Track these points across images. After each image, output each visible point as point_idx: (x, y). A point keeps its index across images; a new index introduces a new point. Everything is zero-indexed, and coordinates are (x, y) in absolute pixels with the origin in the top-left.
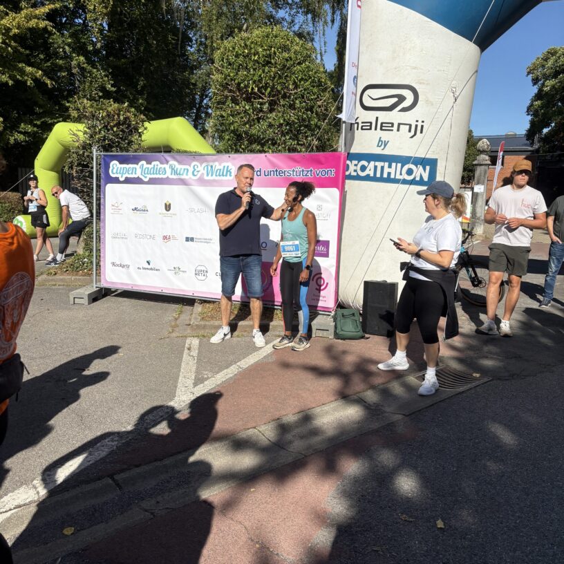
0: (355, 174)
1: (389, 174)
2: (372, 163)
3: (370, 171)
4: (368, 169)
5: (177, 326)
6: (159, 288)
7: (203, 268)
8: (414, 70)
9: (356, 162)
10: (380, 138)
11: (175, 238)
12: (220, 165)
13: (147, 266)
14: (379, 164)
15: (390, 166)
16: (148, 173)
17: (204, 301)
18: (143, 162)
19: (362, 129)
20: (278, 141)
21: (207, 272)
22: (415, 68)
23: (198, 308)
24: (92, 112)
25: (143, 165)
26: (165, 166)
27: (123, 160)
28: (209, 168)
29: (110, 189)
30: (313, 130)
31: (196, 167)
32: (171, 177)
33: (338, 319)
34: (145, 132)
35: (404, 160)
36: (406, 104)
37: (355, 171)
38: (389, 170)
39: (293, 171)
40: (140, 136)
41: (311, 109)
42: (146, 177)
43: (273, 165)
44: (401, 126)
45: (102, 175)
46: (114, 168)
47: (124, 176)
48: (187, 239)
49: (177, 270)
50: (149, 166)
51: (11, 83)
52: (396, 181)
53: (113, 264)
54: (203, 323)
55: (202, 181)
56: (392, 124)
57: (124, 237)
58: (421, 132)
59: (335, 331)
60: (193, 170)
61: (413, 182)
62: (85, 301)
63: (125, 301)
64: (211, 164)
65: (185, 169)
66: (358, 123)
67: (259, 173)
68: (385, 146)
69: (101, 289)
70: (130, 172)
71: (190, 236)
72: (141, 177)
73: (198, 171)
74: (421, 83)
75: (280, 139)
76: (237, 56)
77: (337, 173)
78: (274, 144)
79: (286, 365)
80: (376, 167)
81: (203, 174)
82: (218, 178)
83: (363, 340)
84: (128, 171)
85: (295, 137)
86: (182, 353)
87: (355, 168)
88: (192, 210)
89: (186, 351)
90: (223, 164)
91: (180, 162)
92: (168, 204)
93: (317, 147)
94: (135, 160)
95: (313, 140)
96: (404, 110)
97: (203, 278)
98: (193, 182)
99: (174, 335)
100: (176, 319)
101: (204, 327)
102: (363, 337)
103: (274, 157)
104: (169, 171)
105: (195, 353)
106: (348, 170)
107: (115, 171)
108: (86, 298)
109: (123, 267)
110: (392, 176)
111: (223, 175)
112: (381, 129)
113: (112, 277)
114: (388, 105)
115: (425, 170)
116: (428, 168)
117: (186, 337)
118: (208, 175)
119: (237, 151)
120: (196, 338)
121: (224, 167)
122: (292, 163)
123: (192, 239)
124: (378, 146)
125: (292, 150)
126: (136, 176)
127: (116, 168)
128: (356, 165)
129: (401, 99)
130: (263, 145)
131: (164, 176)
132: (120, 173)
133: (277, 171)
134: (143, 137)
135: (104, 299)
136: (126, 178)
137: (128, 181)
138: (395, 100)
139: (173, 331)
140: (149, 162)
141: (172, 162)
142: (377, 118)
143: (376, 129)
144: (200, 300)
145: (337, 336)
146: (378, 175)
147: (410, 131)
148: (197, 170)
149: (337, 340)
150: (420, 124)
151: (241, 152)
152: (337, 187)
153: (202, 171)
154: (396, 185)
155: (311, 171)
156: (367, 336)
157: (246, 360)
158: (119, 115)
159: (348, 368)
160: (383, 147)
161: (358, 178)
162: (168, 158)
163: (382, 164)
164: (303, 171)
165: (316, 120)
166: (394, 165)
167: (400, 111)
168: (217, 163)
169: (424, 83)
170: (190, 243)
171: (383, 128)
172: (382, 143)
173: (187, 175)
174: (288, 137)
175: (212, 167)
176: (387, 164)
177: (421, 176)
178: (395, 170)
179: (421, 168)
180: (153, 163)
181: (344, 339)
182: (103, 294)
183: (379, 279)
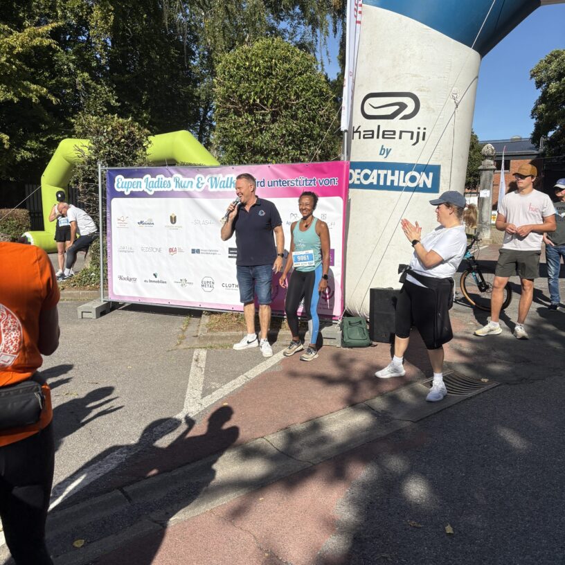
0: (358, 182)
1: (392, 181)
2: (375, 172)
3: (373, 180)
4: (371, 177)
5: (184, 338)
6: (166, 300)
7: (209, 280)
8: (414, 78)
9: (359, 171)
10: (383, 146)
11: (181, 251)
12: (224, 177)
13: (153, 278)
14: (383, 172)
15: (393, 174)
16: (152, 187)
17: (211, 313)
18: (148, 176)
19: (364, 138)
20: (281, 152)
21: (213, 283)
22: (416, 76)
23: (205, 319)
24: (96, 127)
25: (147, 178)
26: (170, 179)
27: (128, 175)
28: (213, 180)
29: (116, 203)
30: (316, 140)
31: (200, 179)
32: (175, 190)
33: (345, 327)
34: (149, 146)
35: (406, 168)
36: (407, 112)
37: (359, 179)
38: (393, 178)
39: (297, 181)
40: (145, 150)
41: (313, 119)
42: (151, 191)
43: (277, 175)
44: (403, 133)
45: (108, 190)
46: (119, 183)
47: (130, 190)
48: (193, 251)
49: (184, 282)
50: (153, 179)
51: (16, 100)
52: (399, 189)
53: (120, 278)
54: (210, 334)
55: (206, 193)
56: (394, 132)
57: (131, 251)
58: (423, 139)
59: (342, 340)
60: (197, 182)
61: (416, 189)
62: (93, 315)
63: (132, 314)
64: (215, 176)
65: (189, 182)
66: (360, 132)
67: (262, 184)
68: (387, 154)
69: (109, 302)
70: (135, 186)
71: (196, 248)
72: (146, 190)
73: (203, 184)
74: (421, 91)
75: (283, 150)
76: (238, 68)
77: (340, 182)
78: (277, 155)
79: (294, 375)
80: (379, 176)
81: (207, 186)
82: (222, 190)
83: (370, 347)
84: (133, 185)
85: (298, 148)
86: (189, 364)
87: (358, 176)
88: (197, 222)
89: (194, 363)
90: (227, 176)
91: (184, 175)
92: (173, 217)
93: (320, 156)
94: (140, 174)
95: (316, 149)
96: (405, 117)
97: (210, 289)
98: (198, 195)
99: (181, 346)
100: (184, 331)
101: (212, 338)
102: (370, 345)
103: (278, 167)
104: (173, 184)
105: (202, 365)
106: (351, 179)
107: (120, 185)
108: (94, 312)
109: (130, 280)
110: (396, 184)
111: (227, 187)
112: (383, 137)
113: (120, 290)
114: (390, 113)
115: (428, 176)
116: (431, 175)
117: (193, 348)
118: (212, 187)
119: (241, 163)
120: (203, 350)
121: (228, 178)
122: (295, 173)
123: (198, 251)
124: (380, 154)
125: (295, 160)
126: (141, 190)
127: (121, 183)
128: (359, 174)
129: (403, 106)
130: (266, 156)
131: (169, 190)
132: (125, 187)
133: (280, 181)
134: (148, 151)
135: (112, 313)
136: (132, 192)
137: (133, 195)
138: (397, 107)
139: (181, 343)
140: (154, 176)
141: (177, 175)
142: (379, 126)
143: (378, 137)
144: (208, 311)
145: (344, 344)
146: (382, 183)
147: (412, 138)
148: (201, 182)
149: (345, 349)
150: (421, 132)
151: (245, 164)
152: (341, 196)
153: (206, 183)
154: (399, 193)
155: (314, 180)
156: (374, 343)
157: (254, 370)
158: (123, 130)
159: (356, 376)
160: (385, 155)
161: (361, 186)
162: (172, 171)
163: (385, 172)
164: (306, 180)
165: (318, 130)
166: (397, 172)
167: (402, 118)
168: (221, 175)
169: (424, 91)
170: (196, 255)
171: (385, 136)
172: (385, 151)
173: (191, 187)
174: (290, 148)
175: (216, 179)
176: (390, 172)
177: (424, 183)
178: (398, 178)
179: (424, 175)
180: (158, 176)
181: (351, 347)
182: (110, 308)
183: (385, 286)
